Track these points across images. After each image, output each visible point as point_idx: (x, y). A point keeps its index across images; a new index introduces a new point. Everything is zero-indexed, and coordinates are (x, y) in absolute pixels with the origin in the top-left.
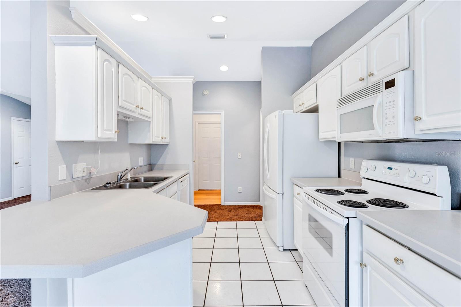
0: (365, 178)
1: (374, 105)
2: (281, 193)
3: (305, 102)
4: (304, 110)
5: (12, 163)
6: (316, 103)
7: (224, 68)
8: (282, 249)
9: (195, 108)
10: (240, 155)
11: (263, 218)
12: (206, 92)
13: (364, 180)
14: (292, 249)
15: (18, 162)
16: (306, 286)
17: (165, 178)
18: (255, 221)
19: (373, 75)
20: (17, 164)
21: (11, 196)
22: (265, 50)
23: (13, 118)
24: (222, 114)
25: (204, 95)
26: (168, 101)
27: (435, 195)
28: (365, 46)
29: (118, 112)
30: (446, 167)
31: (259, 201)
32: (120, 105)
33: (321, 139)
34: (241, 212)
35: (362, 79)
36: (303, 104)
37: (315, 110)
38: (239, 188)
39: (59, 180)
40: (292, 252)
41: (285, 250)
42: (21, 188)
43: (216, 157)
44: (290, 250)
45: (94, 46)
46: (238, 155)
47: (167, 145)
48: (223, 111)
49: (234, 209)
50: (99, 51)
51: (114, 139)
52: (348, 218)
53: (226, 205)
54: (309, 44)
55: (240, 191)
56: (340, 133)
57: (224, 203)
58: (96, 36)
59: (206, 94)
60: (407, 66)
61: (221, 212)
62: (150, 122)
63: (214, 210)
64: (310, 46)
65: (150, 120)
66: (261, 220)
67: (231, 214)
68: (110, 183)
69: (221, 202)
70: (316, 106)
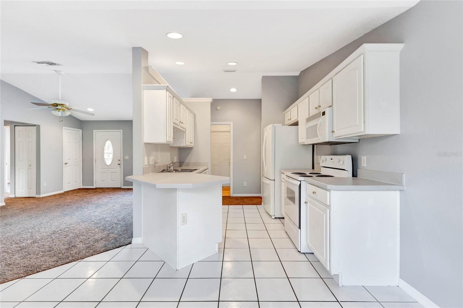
0: (323, 167)
1: (317, 124)
2: (273, 180)
3: (291, 118)
4: (291, 123)
5: (63, 163)
6: (297, 119)
7: (233, 90)
8: (273, 217)
9: (212, 120)
10: (245, 157)
11: (262, 203)
12: (219, 108)
13: (322, 168)
14: (280, 218)
15: (67, 163)
16: (286, 232)
17: (195, 170)
18: (256, 205)
19: (320, 106)
20: (67, 164)
21: (62, 190)
22: (264, 77)
23: (64, 127)
24: (231, 125)
25: (217, 110)
26: (193, 116)
27: (344, 170)
28: (318, 89)
29: (174, 126)
30: (351, 156)
31: (260, 193)
32: (174, 122)
33: (300, 143)
34: (246, 200)
35: (316, 108)
36: (291, 119)
37: (296, 124)
38: (244, 183)
39: (145, 164)
40: (281, 219)
41: (275, 218)
42: (69, 183)
43: (225, 160)
44: (279, 218)
45: (165, 90)
46: (243, 157)
47: (192, 148)
48: (232, 123)
49: (240, 198)
50: (168, 92)
51: (171, 142)
52: (300, 181)
53: (234, 196)
54: (297, 74)
55: (245, 185)
56: (307, 139)
57: (232, 195)
58: (167, 85)
59: (219, 109)
60: (331, 105)
61: (231, 200)
62: (184, 131)
63: (225, 199)
64: (298, 75)
65: (185, 130)
66: (261, 204)
67: (238, 201)
68: (165, 170)
69: (230, 194)
70: (296, 122)
